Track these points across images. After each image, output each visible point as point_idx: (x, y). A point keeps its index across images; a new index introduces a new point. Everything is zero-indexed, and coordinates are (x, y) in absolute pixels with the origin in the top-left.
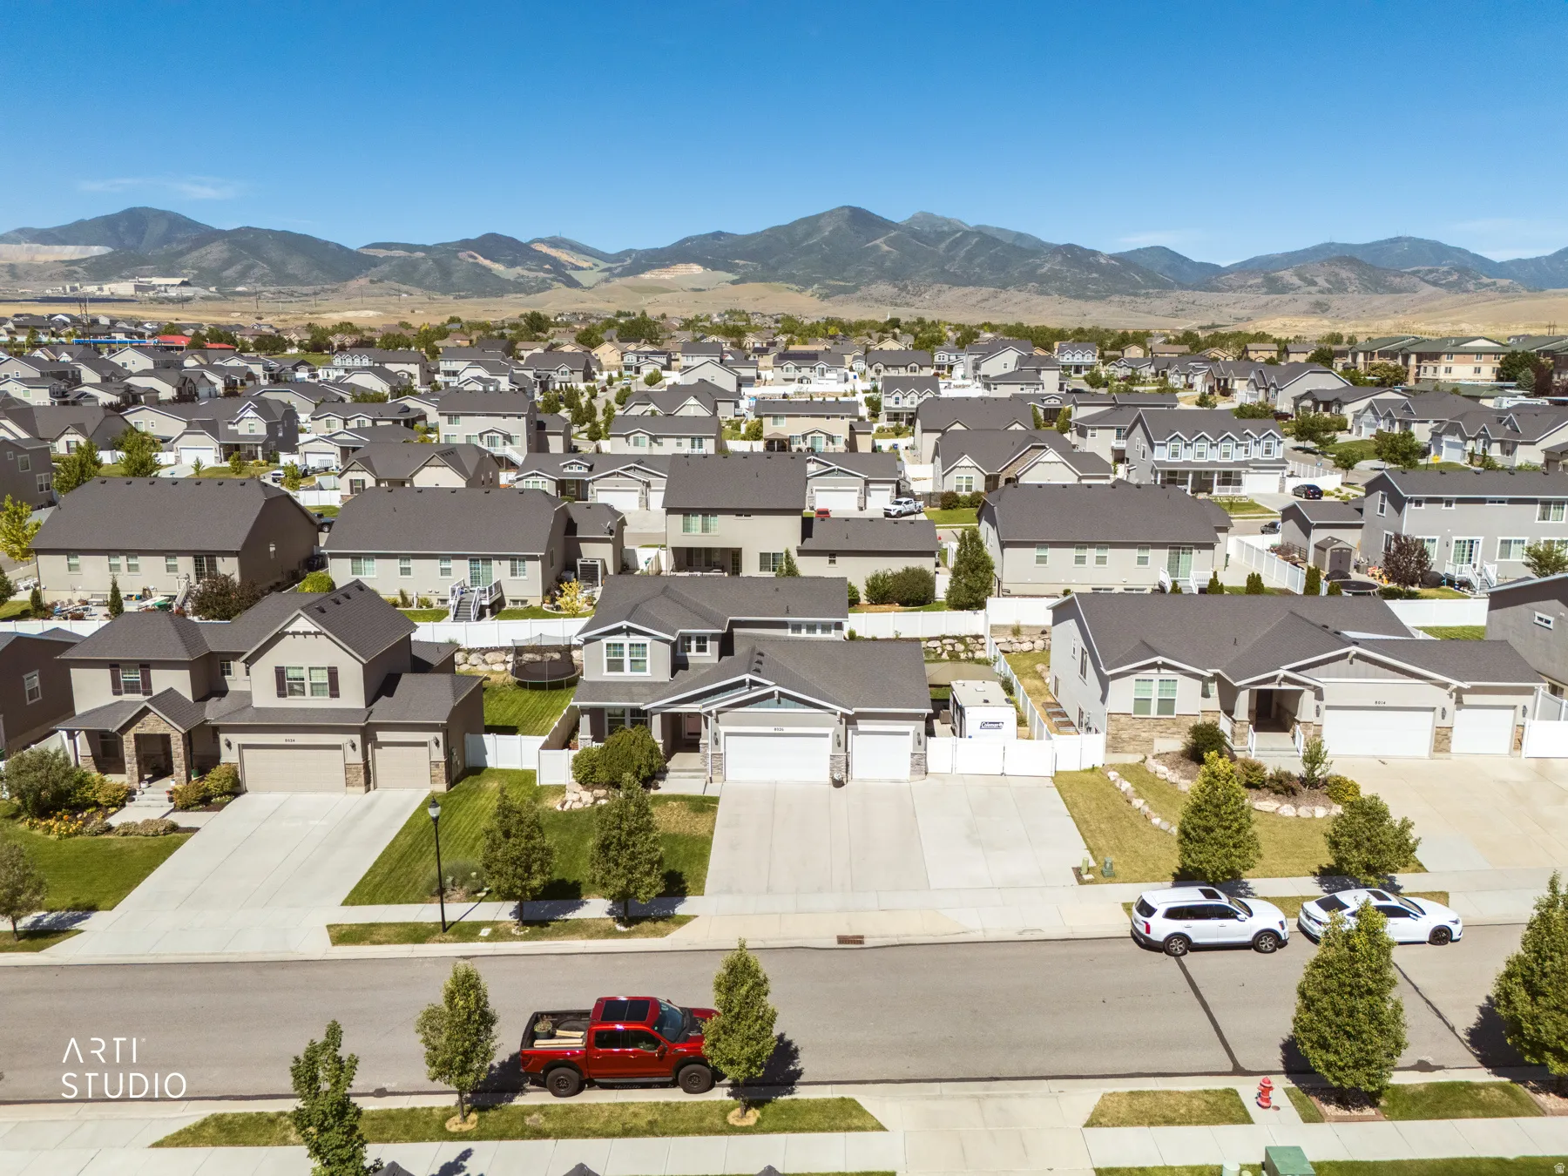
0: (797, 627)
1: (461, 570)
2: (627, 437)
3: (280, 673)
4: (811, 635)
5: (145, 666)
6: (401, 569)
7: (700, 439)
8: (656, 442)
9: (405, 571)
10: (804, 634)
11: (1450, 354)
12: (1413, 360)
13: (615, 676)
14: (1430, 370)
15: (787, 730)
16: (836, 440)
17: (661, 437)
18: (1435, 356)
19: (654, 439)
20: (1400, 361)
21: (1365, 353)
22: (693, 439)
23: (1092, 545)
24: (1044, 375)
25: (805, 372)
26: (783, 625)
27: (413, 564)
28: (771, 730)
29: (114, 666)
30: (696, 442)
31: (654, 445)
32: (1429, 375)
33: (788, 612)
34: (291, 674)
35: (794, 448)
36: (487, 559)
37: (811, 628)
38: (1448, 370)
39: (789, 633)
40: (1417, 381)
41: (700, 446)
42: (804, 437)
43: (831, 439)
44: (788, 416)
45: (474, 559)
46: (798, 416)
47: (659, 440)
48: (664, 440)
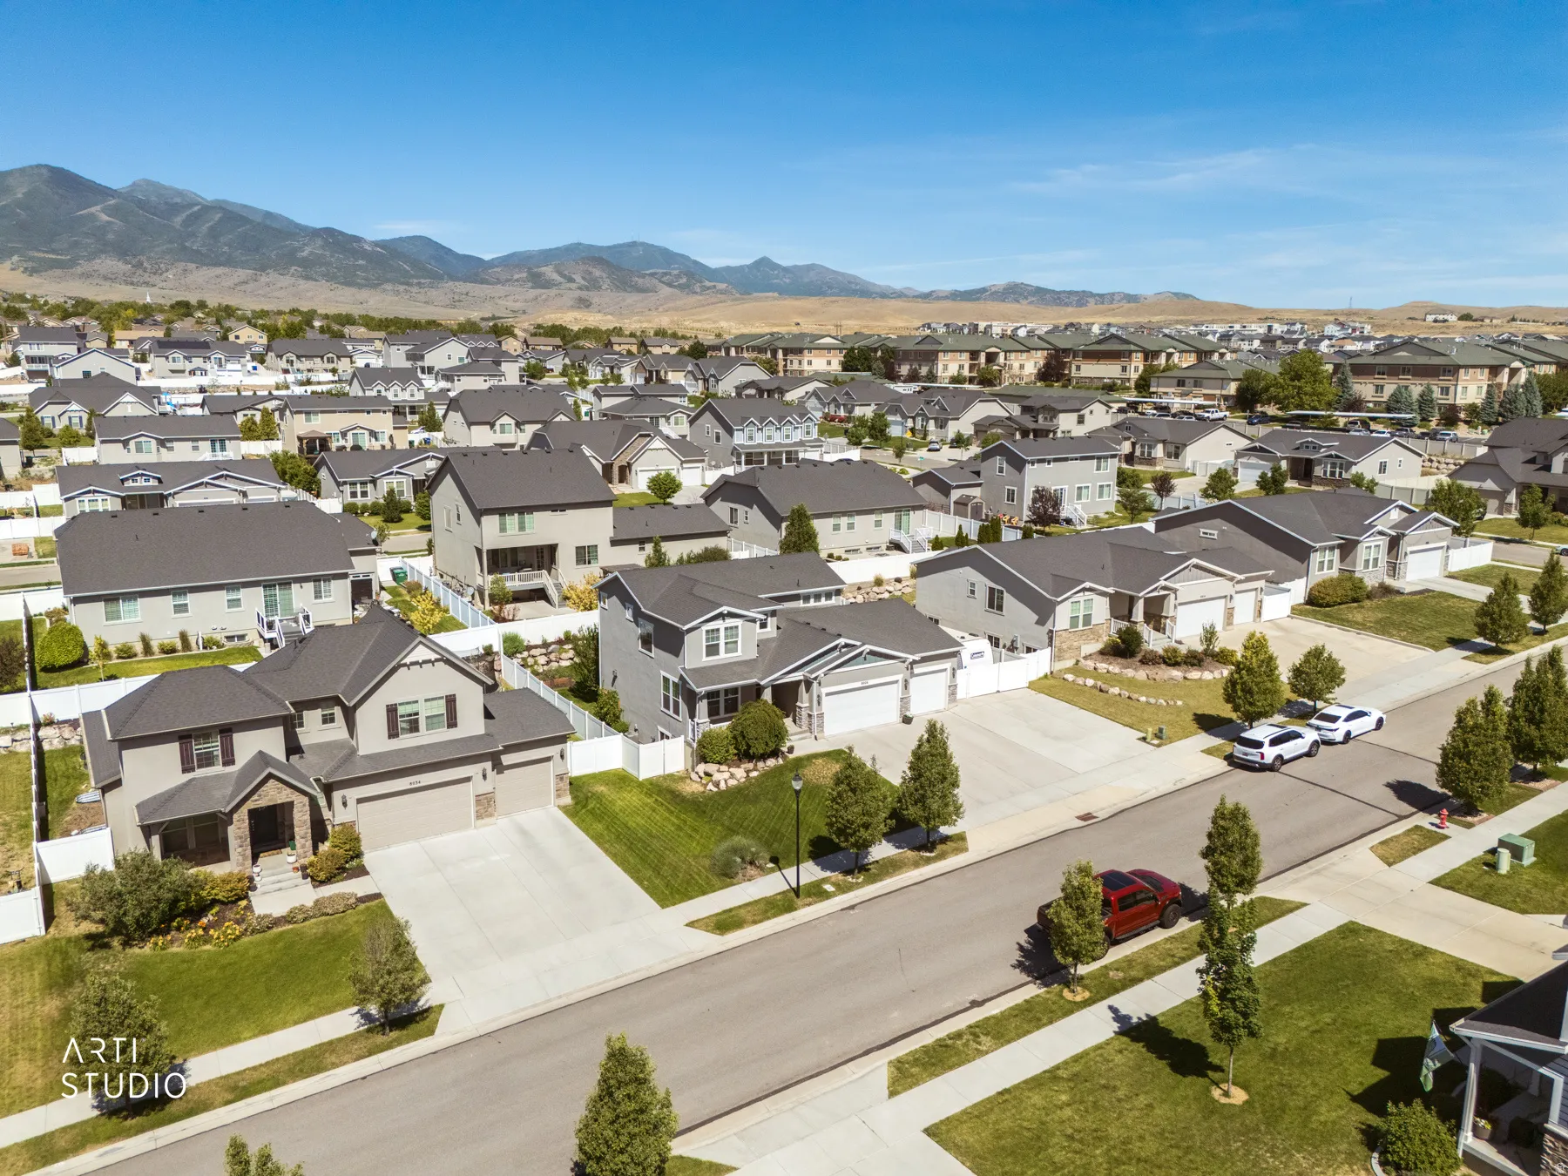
0: (807, 598)
1: (253, 599)
2: (125, 443)
3: (392, 710)
4: (817, 604)
5: (227, 731)
6: (175, 606)
7: (222, 441)
8: (164, 446)
9: (182, 609)
10: (812, 603)
11: (810, 349)
12: (780, 354)
13: (713, 660)
14: (796, 363)
15: (871, 682)
16: (380, 436)
17: (171, 440)
18: (799, 351)
19: (162, 443)
20: (769, 355)
21: (737, 347)
22: (213, 441)
23: (844, 514)
24: (505, 367)
25: (197, 362)
26: (796, 598)
27: (190, 599)
28: (858, 685)
29: (184, 737)
30: (218, 445)
31: (163, 450)
32: (795, 366)
33: (798, 586)
34: (401, 710)
35: (334, 445)
36: (285, 584)
37: (818, 597)
38: (810, 363)
39: (801, 604)
40: (785, 371)
41: (223, 448)
42: (344, 434)
43: (373, 434)
44: (322, 412)
45: (268, 585)
46: (334, 412)
47: (168, 445)
48: (175, 444)
